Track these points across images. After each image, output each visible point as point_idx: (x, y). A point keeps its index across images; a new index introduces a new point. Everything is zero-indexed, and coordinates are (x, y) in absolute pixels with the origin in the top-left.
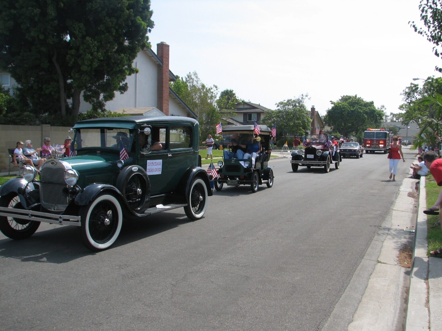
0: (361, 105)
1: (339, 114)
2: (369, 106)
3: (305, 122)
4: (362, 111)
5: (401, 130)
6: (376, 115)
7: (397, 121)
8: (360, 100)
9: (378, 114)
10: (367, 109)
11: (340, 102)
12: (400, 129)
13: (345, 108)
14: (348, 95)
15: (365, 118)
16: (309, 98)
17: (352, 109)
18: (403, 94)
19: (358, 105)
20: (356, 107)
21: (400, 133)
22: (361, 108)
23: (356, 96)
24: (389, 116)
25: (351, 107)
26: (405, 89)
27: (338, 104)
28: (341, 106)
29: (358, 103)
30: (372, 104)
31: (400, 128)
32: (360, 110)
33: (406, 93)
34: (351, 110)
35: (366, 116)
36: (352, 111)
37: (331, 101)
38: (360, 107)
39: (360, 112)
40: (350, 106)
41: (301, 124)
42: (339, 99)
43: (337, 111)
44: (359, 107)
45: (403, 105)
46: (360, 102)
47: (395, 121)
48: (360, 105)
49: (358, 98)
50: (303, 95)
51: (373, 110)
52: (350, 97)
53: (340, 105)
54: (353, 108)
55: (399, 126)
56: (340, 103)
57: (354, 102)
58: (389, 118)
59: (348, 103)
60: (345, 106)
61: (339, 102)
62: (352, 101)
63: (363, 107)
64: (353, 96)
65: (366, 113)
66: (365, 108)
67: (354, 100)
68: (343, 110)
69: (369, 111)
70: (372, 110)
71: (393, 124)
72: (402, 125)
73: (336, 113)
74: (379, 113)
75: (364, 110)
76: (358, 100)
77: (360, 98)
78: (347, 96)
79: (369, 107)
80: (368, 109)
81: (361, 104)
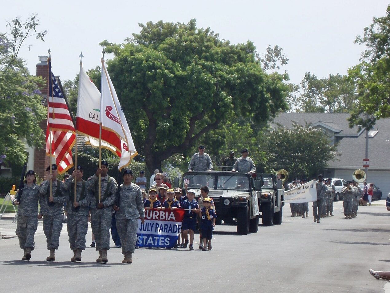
0: (211, 58)
1: (134, 91)
2: (240, 59)
3: (27, 117)
4: (213, 80)
5: (342, 142)
6: (263, 96)
7: (327, 108)
8: (208, 41)
9: (269, 90)
10: (230, 73)
11: (136, 44)
12: (338, 139)
13: (156, 69)
14: (164, 22)
15: (226, 105)
16: (40, 35)
17: (180, 73)
18: (365, 39)
19: (200, 59)
20: (193, 63)
21: (340, 155)
22: (211, 67)
23: (192, 24)
24: (297, 88)
25: (177, 64)
26: (372, 26)
27: (132, 53)
28: (141, 61)
29: (198, 52)
30: (247, 53)
31: (341, 138)
32: (206, 76)
33: (374, 37)
34: (175, 76)
35: (229, 99)
36: (181, 79)
37: (105, 43)
38: (207, 63)
39: (208, 84)
40: (174, 60)
41: (15, 123)
42: (134, 35)
43: (128, 79)
44: (204, 66)
45: (359, 67)
46: (208, 47)
47: (322, 110)
48: (206, 59)
49: (200, 32)
50: (17, 22)
51: (255, 76)
52: (171, 30)
53: (139, 56)
54: (184, 69)
55: (335, 128)
56: (139, 51)
57: (186, 48)
58: (298, 96)
59: (164, 50)
60: (156, 59)
61: (133, 46)
62: (179, 42)
63: (218, 65)
64: (182, 26)
65: (229, 86)
66: (226, 67)
67: (186, 41)
68: (150, 77)
69: (239, 78)
70: (250, 76)
71: (314, 118)
72: (351, 127)
73: (126, 87)
74: (272, 87)
75: (221, 76)
76: (202, 38)
77: (207, 30)
78: (160, 24)
79: (240, 65)
80: (237, 71)
81: (212, 55)
